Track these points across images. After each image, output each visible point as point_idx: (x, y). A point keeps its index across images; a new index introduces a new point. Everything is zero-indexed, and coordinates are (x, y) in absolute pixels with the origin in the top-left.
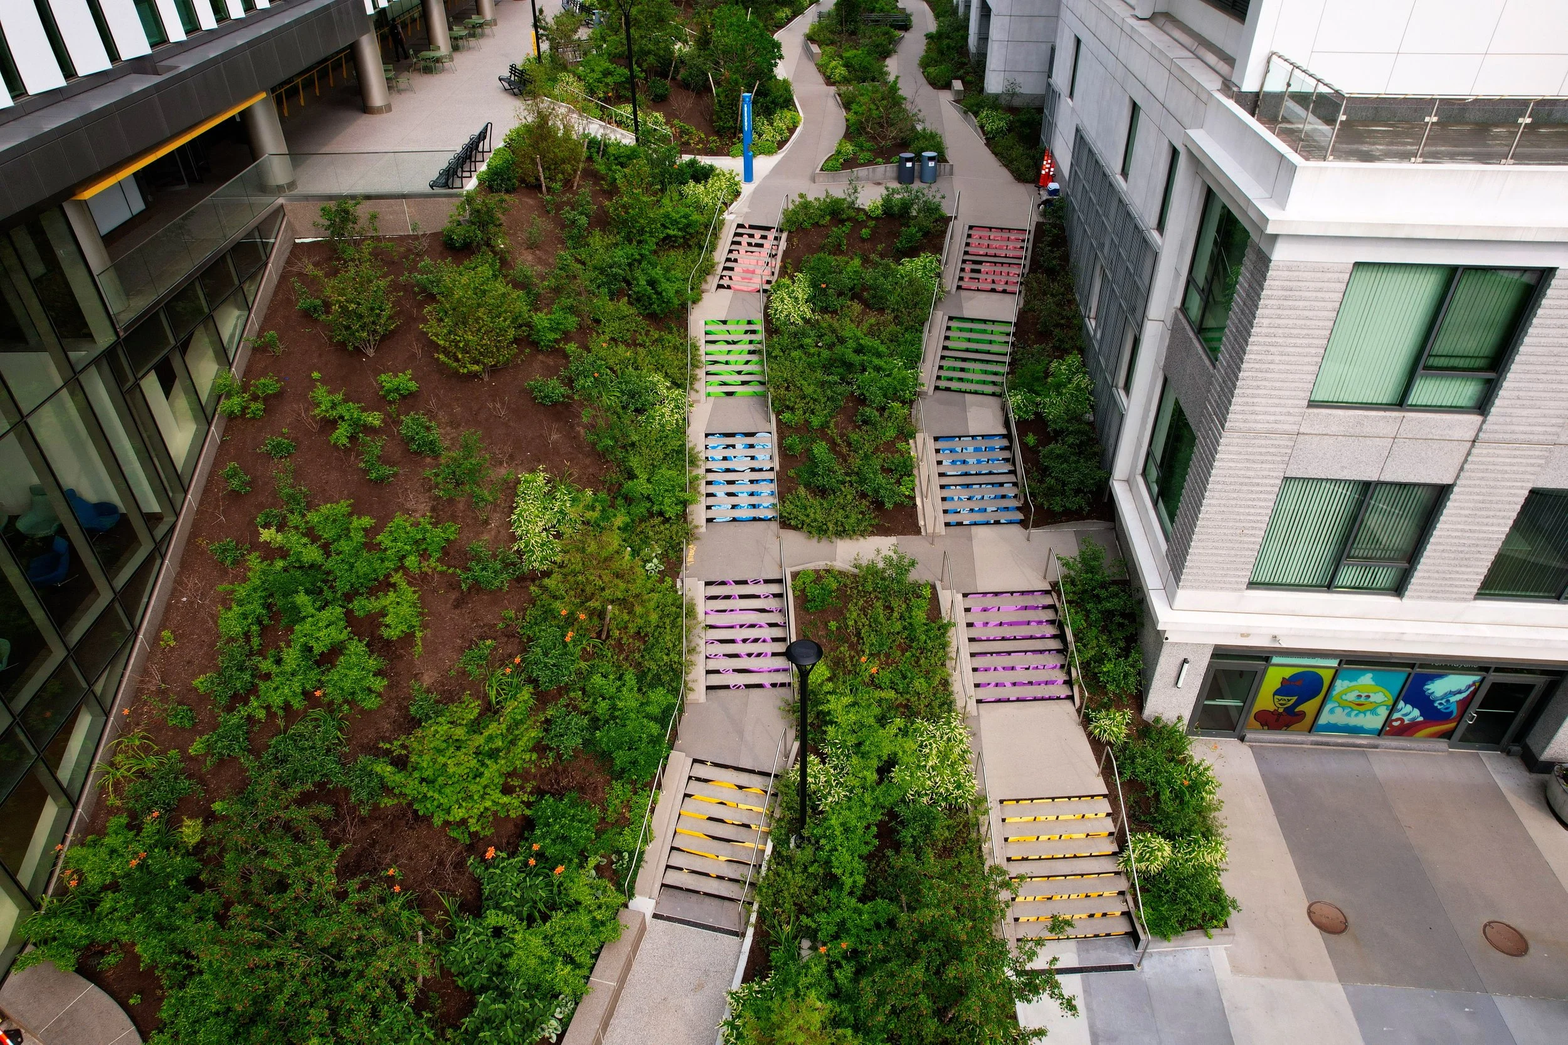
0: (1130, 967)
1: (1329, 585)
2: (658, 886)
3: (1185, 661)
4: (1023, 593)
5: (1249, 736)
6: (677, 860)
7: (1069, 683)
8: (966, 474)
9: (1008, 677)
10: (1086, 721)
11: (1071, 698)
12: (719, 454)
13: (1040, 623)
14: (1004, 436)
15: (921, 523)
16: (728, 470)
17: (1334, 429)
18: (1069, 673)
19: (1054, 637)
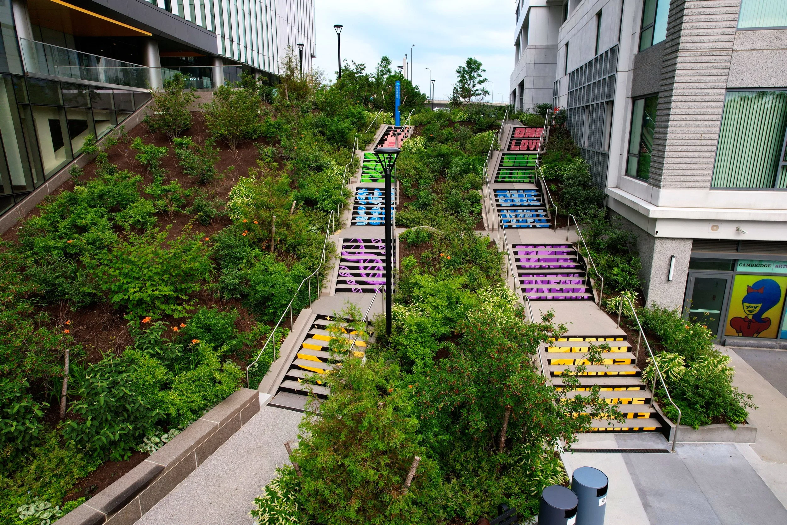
0: (666, 451)
1: (772, 185)
2: (276, 388)
3: (672, 256)
4: (553, 246)
5: (729, 341)
6: (294, 373)
7: (589, 290)
8: (514, 206)
9: (545, 287)
10: (603, 306)
11: (592, 299)
12: (364, 197)
13: (566, 260)
14: (537, 191)
15: (485, 225)
16: (368, 203)
17: (758, 45)
18: (589, 284)
19: (576, 267)
